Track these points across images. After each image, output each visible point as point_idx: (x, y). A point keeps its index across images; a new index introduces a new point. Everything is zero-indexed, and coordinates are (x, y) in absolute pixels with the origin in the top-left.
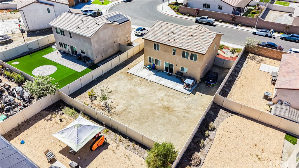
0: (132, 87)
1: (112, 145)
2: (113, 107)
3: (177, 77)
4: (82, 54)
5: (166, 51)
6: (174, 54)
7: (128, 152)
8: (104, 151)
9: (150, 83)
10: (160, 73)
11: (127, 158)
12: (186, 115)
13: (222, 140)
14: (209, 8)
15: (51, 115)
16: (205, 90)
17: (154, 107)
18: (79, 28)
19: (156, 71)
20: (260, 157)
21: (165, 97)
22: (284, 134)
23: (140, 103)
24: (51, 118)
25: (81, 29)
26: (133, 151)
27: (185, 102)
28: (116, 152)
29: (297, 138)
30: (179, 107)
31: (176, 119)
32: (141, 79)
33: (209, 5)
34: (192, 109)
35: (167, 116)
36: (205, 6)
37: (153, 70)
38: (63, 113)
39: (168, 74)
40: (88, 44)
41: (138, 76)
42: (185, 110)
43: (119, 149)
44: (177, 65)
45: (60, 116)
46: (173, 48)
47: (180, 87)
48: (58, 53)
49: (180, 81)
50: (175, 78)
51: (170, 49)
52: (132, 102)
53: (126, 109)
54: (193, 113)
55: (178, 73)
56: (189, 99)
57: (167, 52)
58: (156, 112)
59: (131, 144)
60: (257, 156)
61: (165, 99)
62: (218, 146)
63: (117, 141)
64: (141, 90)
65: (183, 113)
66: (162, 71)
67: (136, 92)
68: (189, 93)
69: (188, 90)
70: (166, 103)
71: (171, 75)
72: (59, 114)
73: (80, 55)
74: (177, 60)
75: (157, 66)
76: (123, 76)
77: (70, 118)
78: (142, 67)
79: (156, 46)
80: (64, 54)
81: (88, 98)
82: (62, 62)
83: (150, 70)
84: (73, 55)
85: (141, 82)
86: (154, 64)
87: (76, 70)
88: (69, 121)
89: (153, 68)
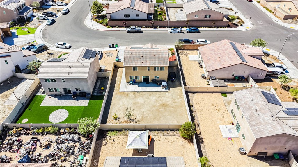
0: (133, 100)
1: (156, 138)
2: (135, 118)
3: (153, 83)
7: (167, 137)
8: (154, 142)
9: (141, 93)
10: (140, 84)
11: (168, 139)
12: (176, 104)
13: (199, 109)
14: (129, 17)
16: (173, 85)
17: (157, 108)
18: (71, 73)
19: (137, 83)
20: (218, 109)
21: (157, 99)
22: (221, 94)
23: (147, 108)
24: (106, 143)
25: (73, 73)
26: (167, 135)
27: (169, 97)
28: (160, 140)
30: (169, 101)
31: (173, 109)
32: (133, 93)
33: (129, 15)
34: (176, 99)
35: (167, 109)
37: (135, 84)
38: (110, 137)
39: (147, 83)
40: (84, 83)
41: (130, 92)
42: (173, 102)
43: (160, 138)
44: (151, 76)
45: (110, 139)
47: (160, 89)
48: (50, 98)
49: (156, 85)
50: (152, 84)
51: (145, 68)
52: (142, 110)
53: (143, 116)
54: (178, 101)
55: (153, 80)
56: (169, 94)
57: (143, 70)
58: (160, 110)
59: (164, 132)
60: (216, 109)
61: (158, 100)
62: (200, 113)
63: (156, 135)
64: (140, 100)
65: (173, 104)
66: (141, 82)
67: (139, 103)
68: (167, 90)
69: (165, 89)
70: (161, 102)
71: (149, 83)
72: (108, 138)
73: (76, 92)
74: (151, 73)
75: (137, 80)
76: (120, 96)
77: (118, 137)
78: (127, 85)
79: (134, 68)
80: (57, 97)
81: (115, 120)
82: (64, 103)
83: (133, 84)
84: (66, 94)
85: (135, 95)
86: (135, 80)
87: (82, 105)
88: (118, 139)
89: (134, 82)
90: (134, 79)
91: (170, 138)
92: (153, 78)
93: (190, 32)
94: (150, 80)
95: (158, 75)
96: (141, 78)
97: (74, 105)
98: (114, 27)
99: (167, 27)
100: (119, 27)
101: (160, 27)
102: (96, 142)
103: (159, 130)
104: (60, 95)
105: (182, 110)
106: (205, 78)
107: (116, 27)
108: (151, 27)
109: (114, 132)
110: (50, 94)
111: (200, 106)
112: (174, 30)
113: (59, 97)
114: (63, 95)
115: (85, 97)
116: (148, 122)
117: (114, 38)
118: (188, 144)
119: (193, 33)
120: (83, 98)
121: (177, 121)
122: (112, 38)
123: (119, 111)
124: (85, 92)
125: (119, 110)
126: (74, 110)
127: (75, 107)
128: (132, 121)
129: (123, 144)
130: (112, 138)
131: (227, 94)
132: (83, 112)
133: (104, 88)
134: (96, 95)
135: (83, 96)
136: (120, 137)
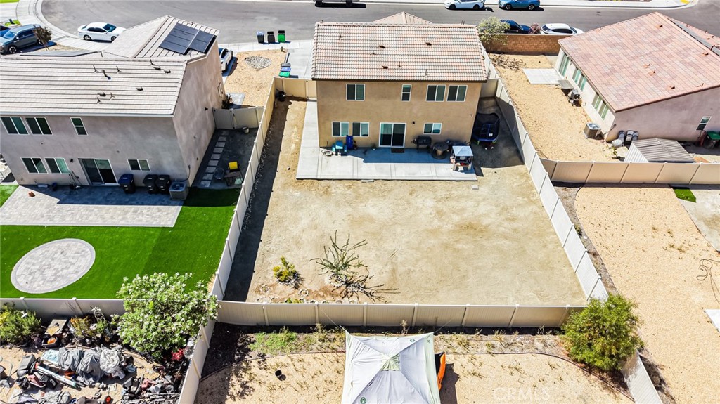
0: (349, 210)
1: (460, 363)
2: (362, 279)
3: (418, 150)
4: (134, 172)
5: (383, 97)
6: (406, 97)
7: (509, 359)
8: (458, 385)
9: (378, 185)
10: (371, 154)
11: (515, 372)
12: (515, 225)
13: (608, 245)
15: (234, 379)
16: (490, 159)
17: (444, 238)
18: (107, 97)
19: (359, 151)
20: (678, 246)
21: (439, 205)
22: (671, 190)
23: (407, 240)
24: (244, 386)
25: (116, 97)
26: (508, 350)
27: (484, 199)
28: (483, 373)
29: (688, 188)
30: (487, 215)
31: (507, 242)
32: (347, 184)
34: (512, 207)
35: (485, 243)
37: (352, 152)
38: (263, 356)
39: (394, 151)
40: (159, 137)
41: (334, 180)
42: (502, 217)
43: (481, 364)
44: (414, 123)
45: (262, 366)
46: (404, 85)
47: (445, 170)
48: (32, 195)
49: (431, 157)
50: (415, 155)
51: (393, 89)
52: (389, 246)
53: (394, 270)
54: (522, 215)
55: (419, 140)
56: (484, 190)
57: (385, 97)
58: (459, 246)
59: (490, 339)
60: (672, 247)
61: (445, 210)
62: (614, 260)
63: (460, 349)
64: (376, 208)
65: (506, 224)
66: (374, 146)
67: (372, 220)
68: (473, 176)
69: (466, 171)
70: (456, 218)
71: (402, 151)
72: (254, 363)
73: (131, 176)
74: (415, 111)
75: (359, 139)
76: (299, 193)
77: (295, 357)
78: (321, 155)
79: (354, 89)
80: (59, 192)
81: (280, 285)
82: (81, 217)
83: (343, 154)
84: (96, 184)
85: (355, 191)
87: (154, 224)
88: (299, 366)
89: (350, 148)
90: (350, 133)
91: (523, 366)
92: (420, 129)
94: (407, 141)
95: (438, 120)
96: (374, 131)
97: (122, 223)
102: (201, 381)
103: (469, 330)
104: (72, 187)
105: (545, 246)
106: (601, 137)
109: (281, 335)
110: (33, 183)
111: (609, 233)
113: (66, 192)
114: (83, 187)
115: (166, 193)
116: (416, 295)
117: (275, 19)
118: (606, 392)
120: (157, 198)
121: (536, 292)
122: (266, 19)
123: (299, 248)
124: (167, 177)
125: (297, 243)
126: (117, 242)
127: (124, 232)
128: (350, 289)
129: (321, 391)
130: (271, 361)
131: (695, 192)
132: (154, 249)
133: (238, 165)
134: (207, 190)
135: (157, 191)
136: (308, 357)
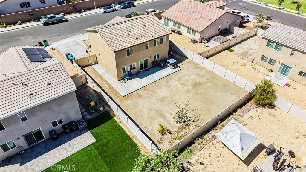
0: (155, 98)
3: (154, 67)
4: (55, 127)
5: (139, 50)
6: (147, 48)
7: (247, 115)
9: (154, 85)
10: (139, 74)
11: (252, 118)
12: (206, 78)
14: (30, 6)
17: (193, 91)
18: (34, 95)
19: (134, 76)
20: (243, 65)
21: (180, 82)
22: (227, 50)
27: (189, 74)
28: (246, 123)
29: (230, 48)
30: (196, 78)
31: (210, 84)
32: (143, 89)
33: (29, 3)
34: (199, 73)
35: (205, 87)
36: (22, 5)
41: (137, 90)
42: (200, 77)
44: (151, 57)
46: (146, 43)
47: (168, 70)
49: (160, 68)
51: (143, 46)
54: (204, 74)
55: (153, 63)
56: (186, 71)
58: (199, 92)
59: (238, 113)
61: (183, 83)
65: (203, 78)
67: (166, 97)
68: (178, 68)
69: (175, 67)
70: (189, 84)
72: (189, 166)
74: (150, 52)
75: (133, 71)
76: (130, 101)
77: (198, 155)
78: (122, 83)
81: (164, 136)
82: (44, 164)
83: (130, 79)
84: (32, 145)
85: (149, 90)
86: (130, 71)
87: (86, 145)
88: (202, 156)
91: (251, 115)
93: (126, 8)
94: (149, 65)
95: (158, 53)
97: (69, 154)
98: (15, 23)
99: (95, 8)
100: (23, 22)
101: (86, 10)
104: (19, 154)
105: (219, 80)
106: (197, 42)
107: (18, 23)
108: (72, 13)
109: (186, 151)
112: (108, 9)
113: (18, 158)
114: (26, 150)
117: (30, 37)
118: (272, 110)
119: (129, 7)
123: (155, 120)
125: (152, 119)
126: (78, 162)
127: (76, 157)
128: (187, 123)
129: (217, 159)
130: (193, 162)
131: (232, 48)
132: (100, 154)
133: (95, 102)
136: (201, 152)
